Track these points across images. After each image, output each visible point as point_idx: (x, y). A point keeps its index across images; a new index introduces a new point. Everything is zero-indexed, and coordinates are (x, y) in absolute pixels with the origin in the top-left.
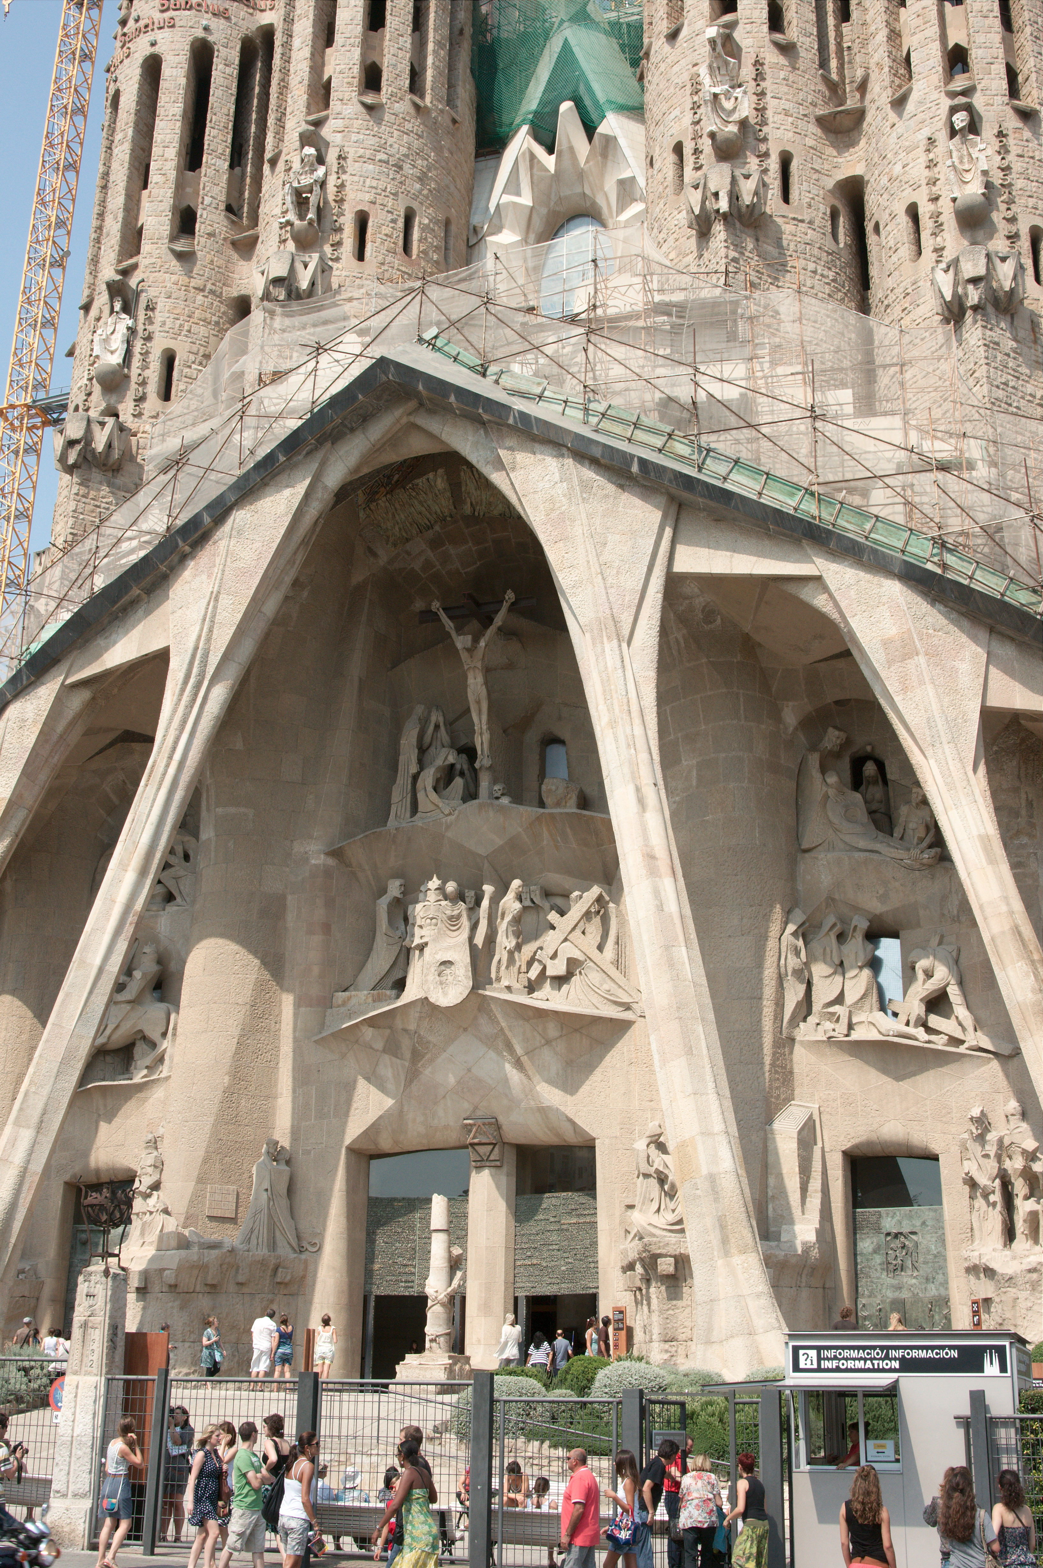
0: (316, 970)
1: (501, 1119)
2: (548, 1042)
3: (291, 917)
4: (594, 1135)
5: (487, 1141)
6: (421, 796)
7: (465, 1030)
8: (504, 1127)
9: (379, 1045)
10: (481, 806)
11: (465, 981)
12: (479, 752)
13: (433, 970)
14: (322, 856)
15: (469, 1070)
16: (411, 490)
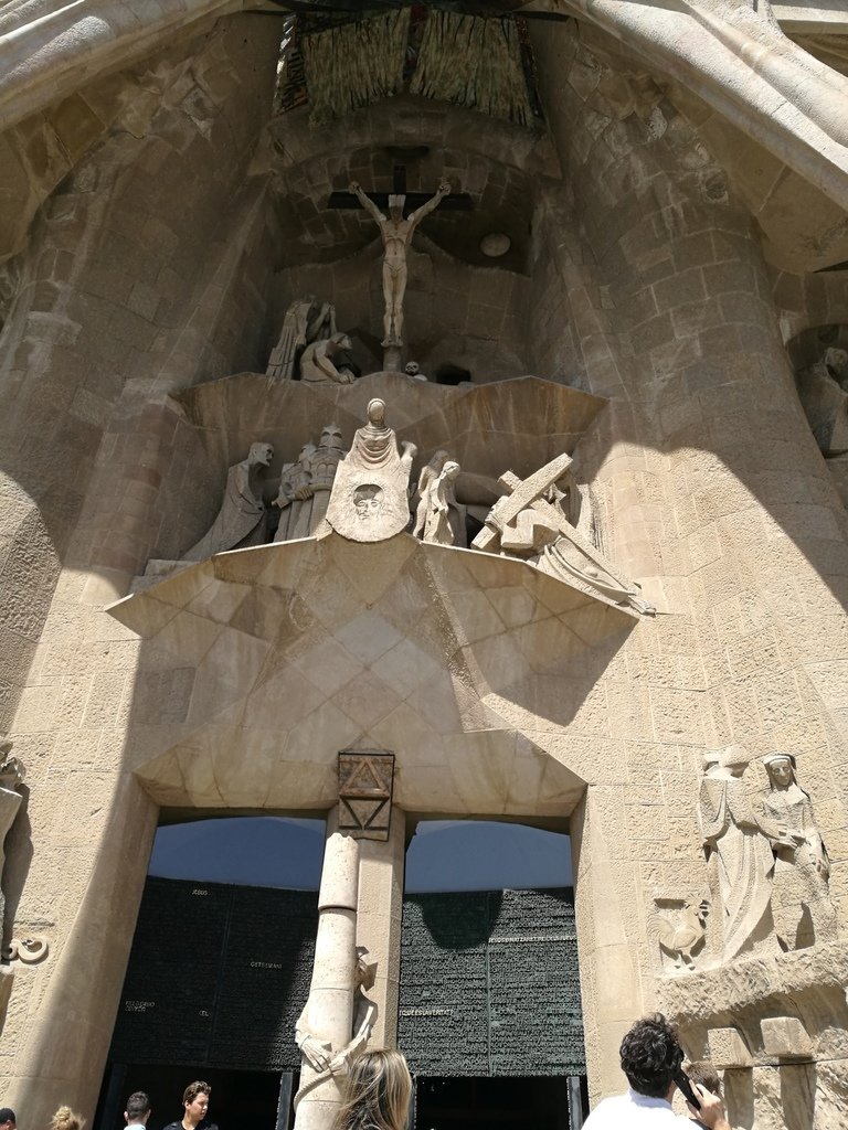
0: (129, 522)
1: (403, 759)
2: (508, 630)
3: (103, 458)
4: (586, 779)
5: (376, 791)
6: (307, 365)
7: (369, 607)
8: (402, 774)
9: (225, 614)
10: (390, 378)
11: (399, 514)
12: (388, 331)
13: (345, 495)
14: (166, 397)
15: (367, 668)
16: (363, 30)
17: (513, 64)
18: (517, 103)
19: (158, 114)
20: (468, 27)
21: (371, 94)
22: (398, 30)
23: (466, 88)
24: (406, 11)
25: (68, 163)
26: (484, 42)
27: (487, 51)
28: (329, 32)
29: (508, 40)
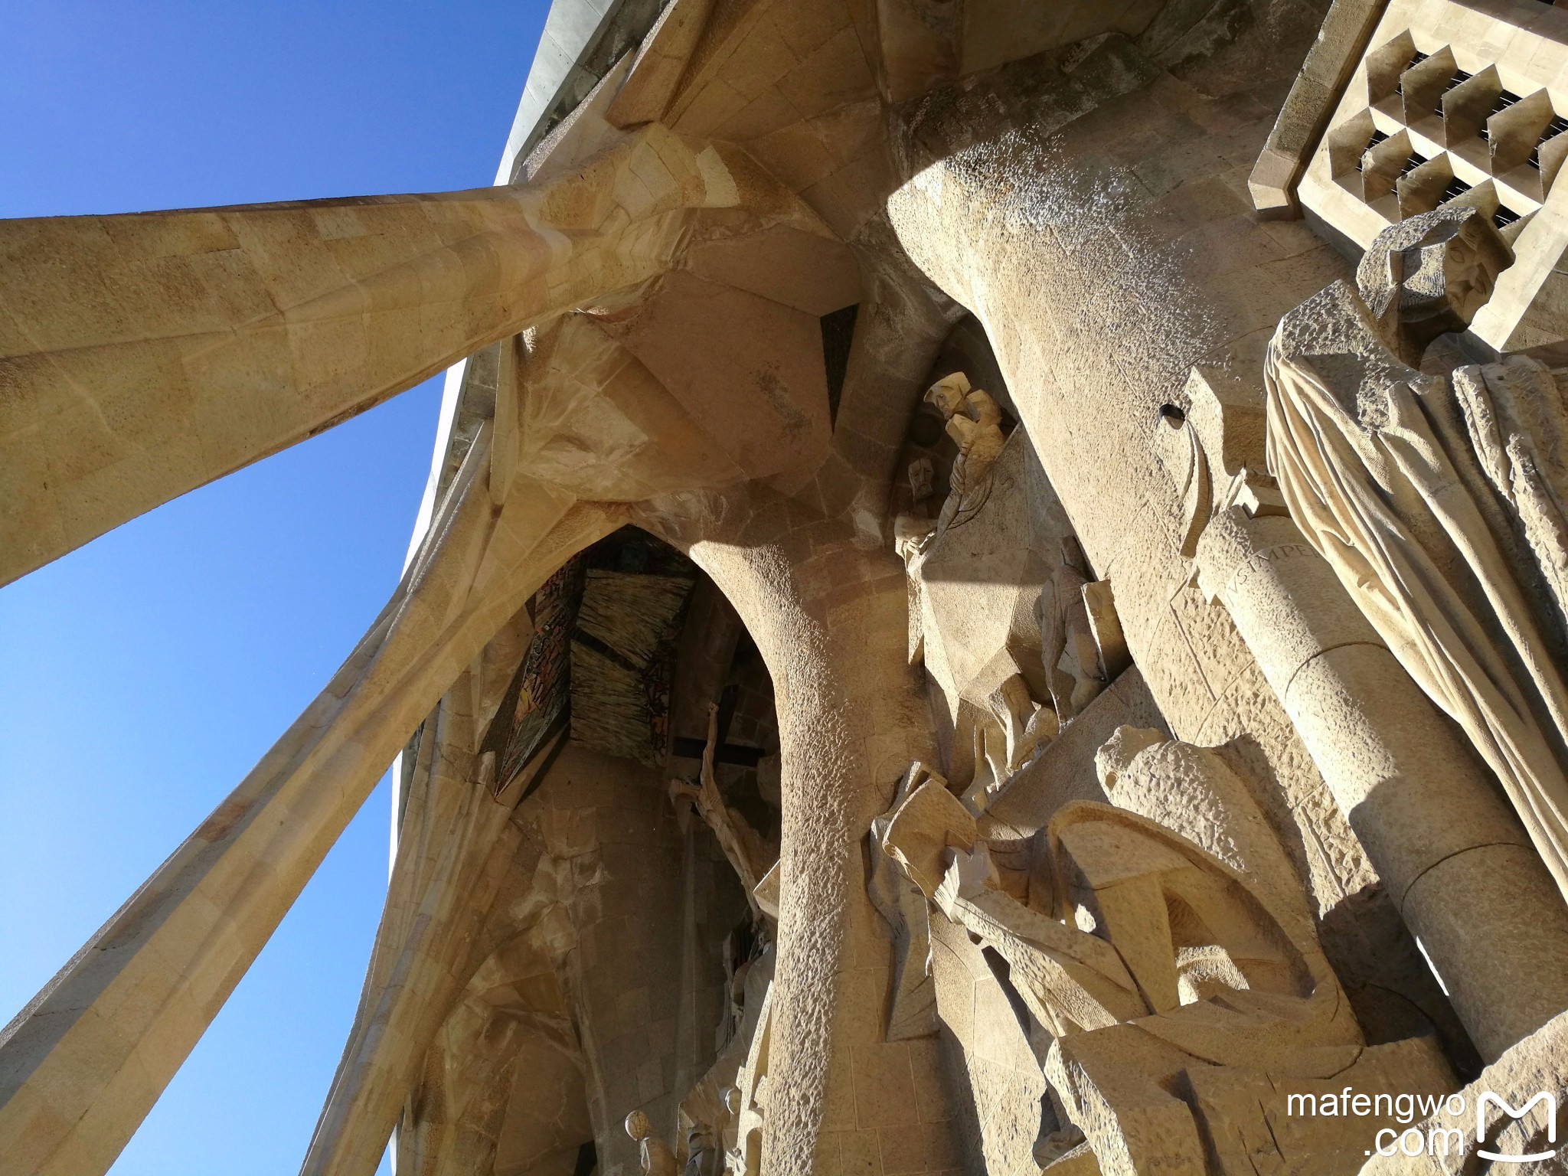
16: (578, 689)
17: (628, 579)
18: (669, 586)
19: (571, 913)
20: (594, 605)
21: (638, 703)
22: (587, 658)
23: (647, 622)
24: (574, 646)
25: (566, 1020)
26: (606, 595)
27: (615, 596)
28: (572, 720)
29: (608, 578)
